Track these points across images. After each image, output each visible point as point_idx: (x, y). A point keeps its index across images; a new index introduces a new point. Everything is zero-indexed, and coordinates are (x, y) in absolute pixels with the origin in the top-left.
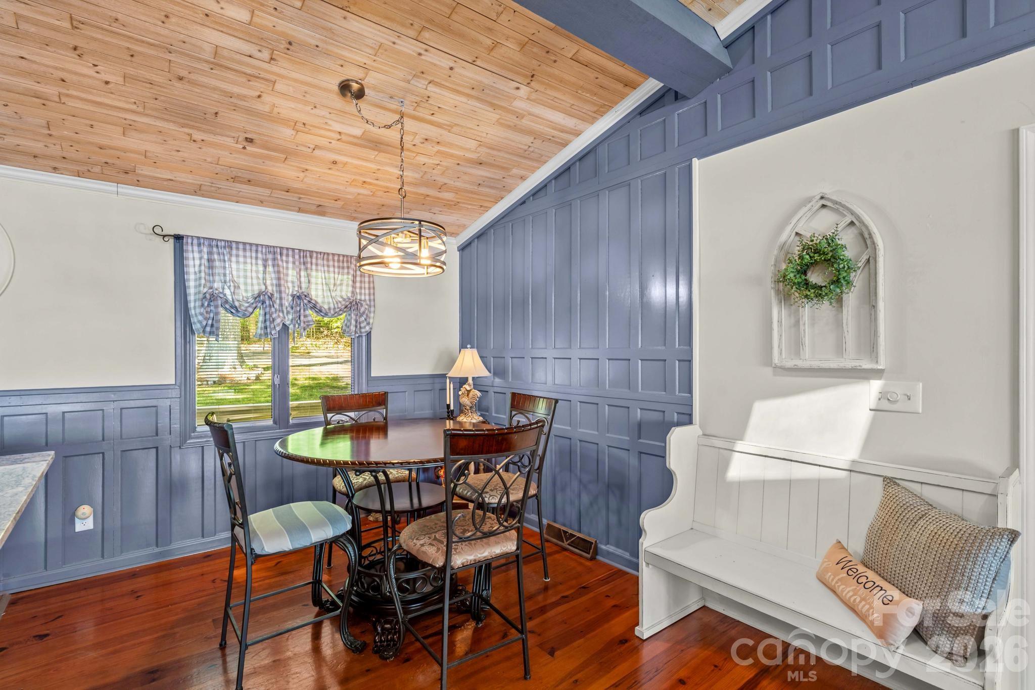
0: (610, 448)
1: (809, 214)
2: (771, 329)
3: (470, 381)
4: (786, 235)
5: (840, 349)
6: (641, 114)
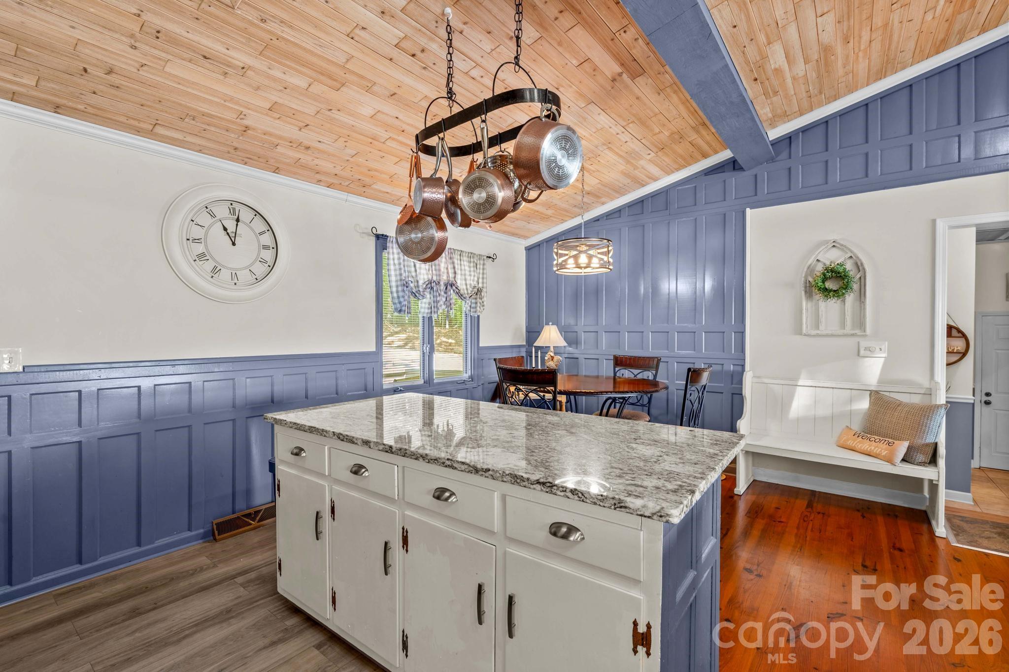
0: (678, 391)
1: (825, 250)
2: (801, 314)
3: (552, 349)
4: (812, 261)
5: (843, 325)
6: (706, 174)
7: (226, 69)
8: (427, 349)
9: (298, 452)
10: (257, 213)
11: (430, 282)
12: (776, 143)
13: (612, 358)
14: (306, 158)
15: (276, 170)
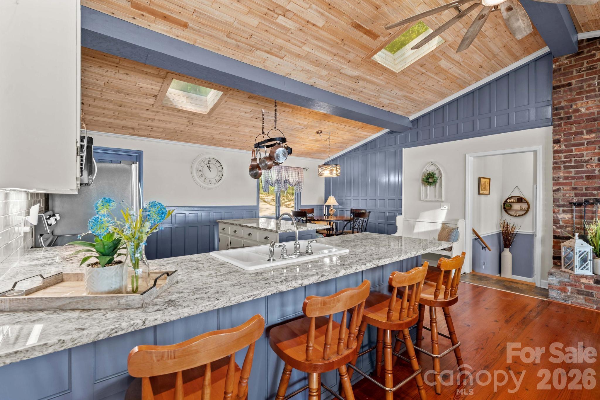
0: (379, 224)
1: (429, 166)
2: (421, 192)
3: (332, 206)
4: (424, 170)
5: (435, 197)
6: (388, 134)
7: (208, 128)
8: (278, 205)
9: (223, 229)
10: (217, 161)
11: (277, 180)
12: (412, 122)
13: (350, 210)
14: (231, 143)
15: (223, 147)
